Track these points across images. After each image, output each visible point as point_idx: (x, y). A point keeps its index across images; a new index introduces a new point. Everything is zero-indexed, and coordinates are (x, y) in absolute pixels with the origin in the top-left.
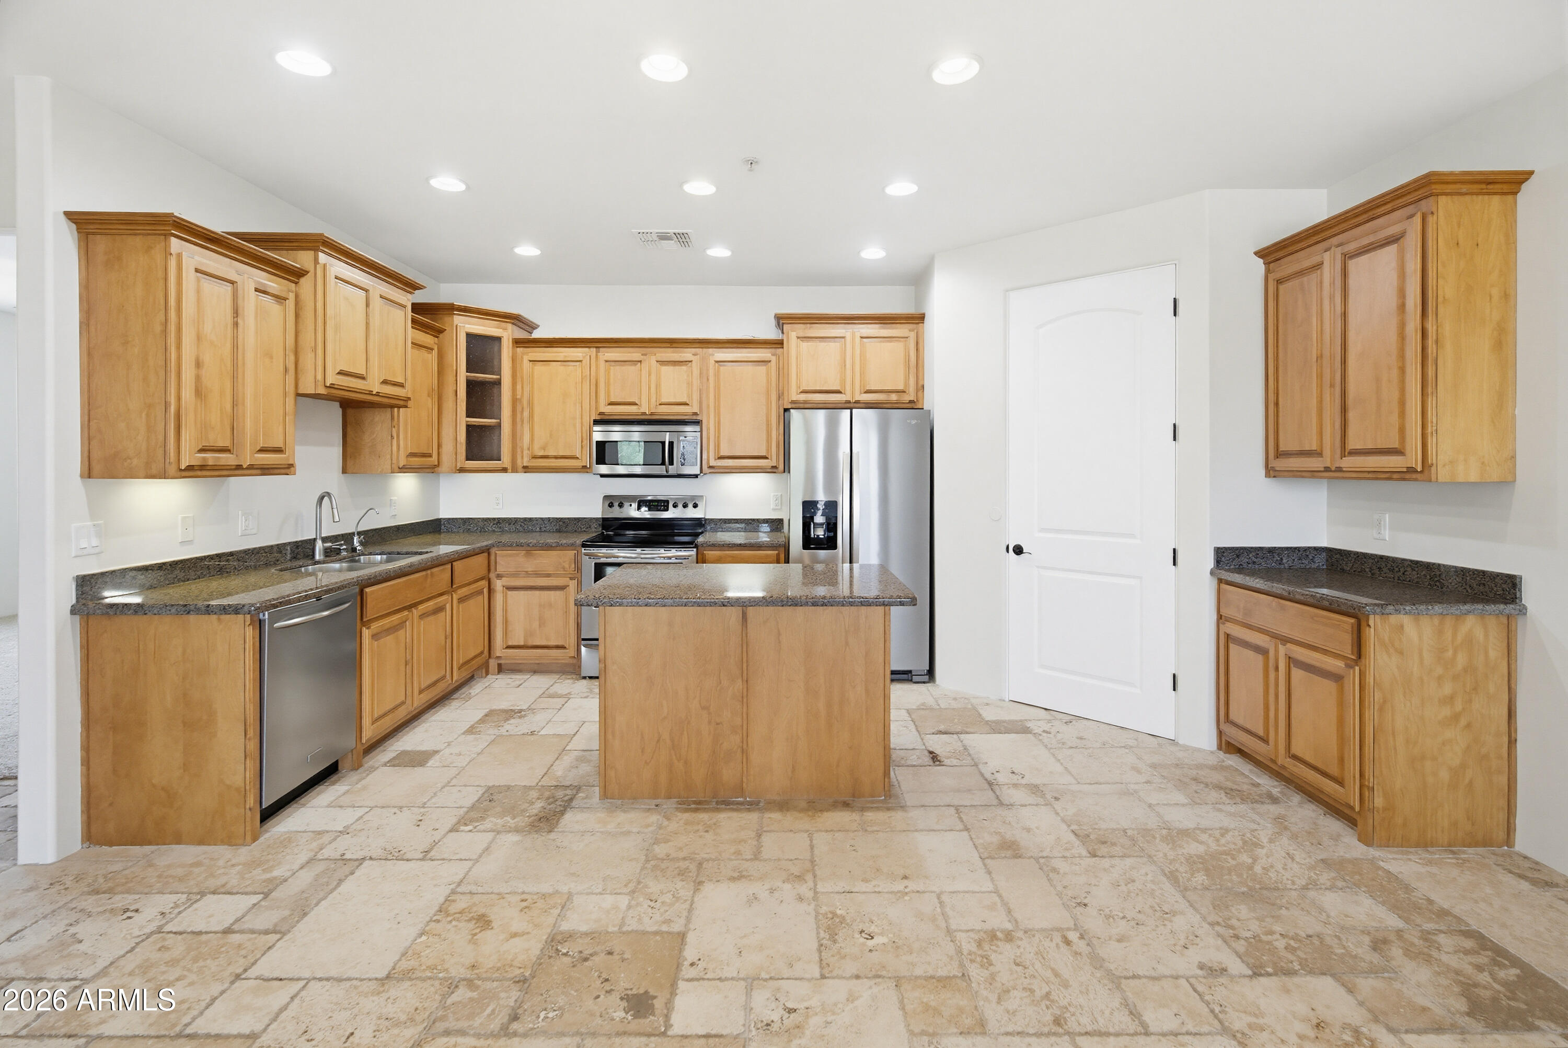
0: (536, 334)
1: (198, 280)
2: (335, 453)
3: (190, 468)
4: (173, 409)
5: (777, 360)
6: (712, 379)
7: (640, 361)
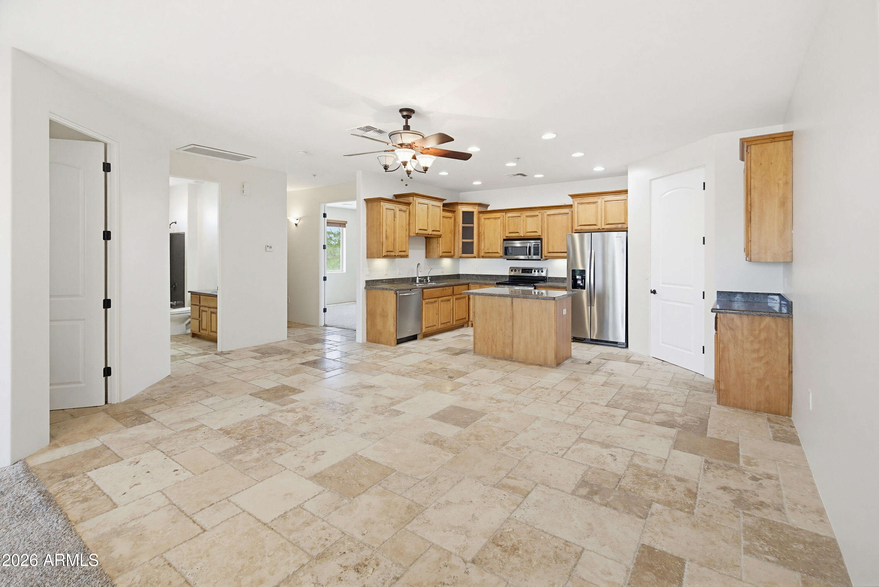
0: (489, 209)
1: (387, 211)
2: (424, 252)
3: (385, 256)
4: (381, 242)
5: (570, 213)
6: (546, 222)
7: (520, 217)
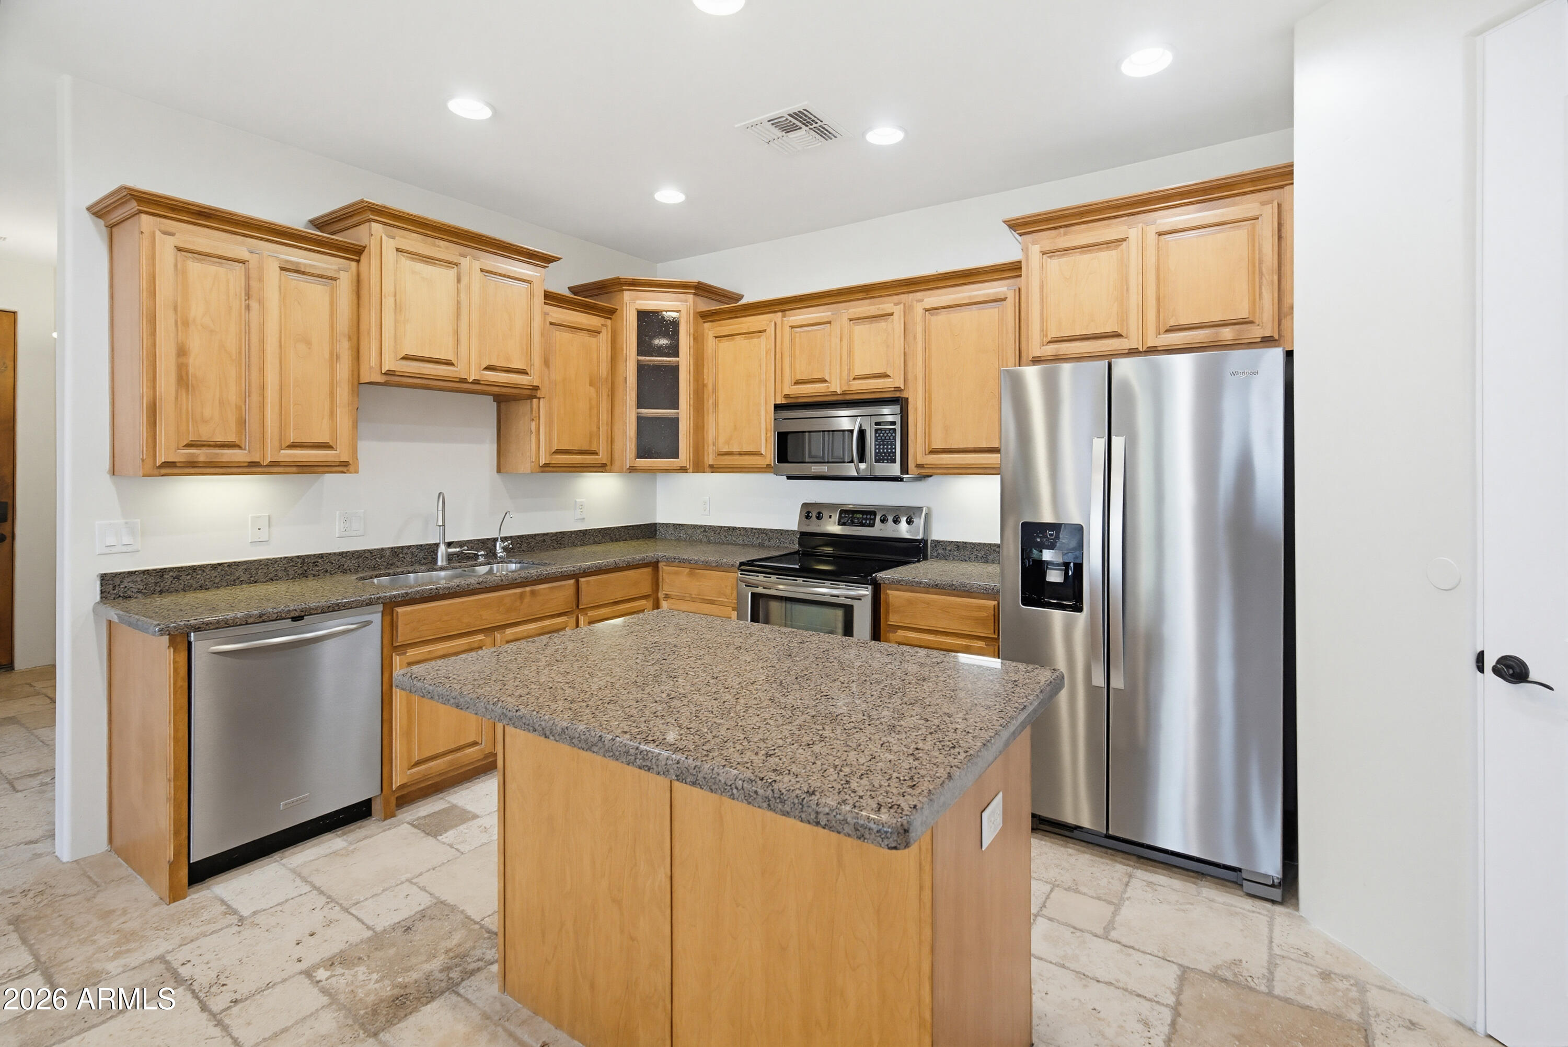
1: (180, 260)
2: (489, 449)
3: (168, 465)
4: (145, 401)
5: (1011, 295)
6: (920, 336)
7: (830, 322)
